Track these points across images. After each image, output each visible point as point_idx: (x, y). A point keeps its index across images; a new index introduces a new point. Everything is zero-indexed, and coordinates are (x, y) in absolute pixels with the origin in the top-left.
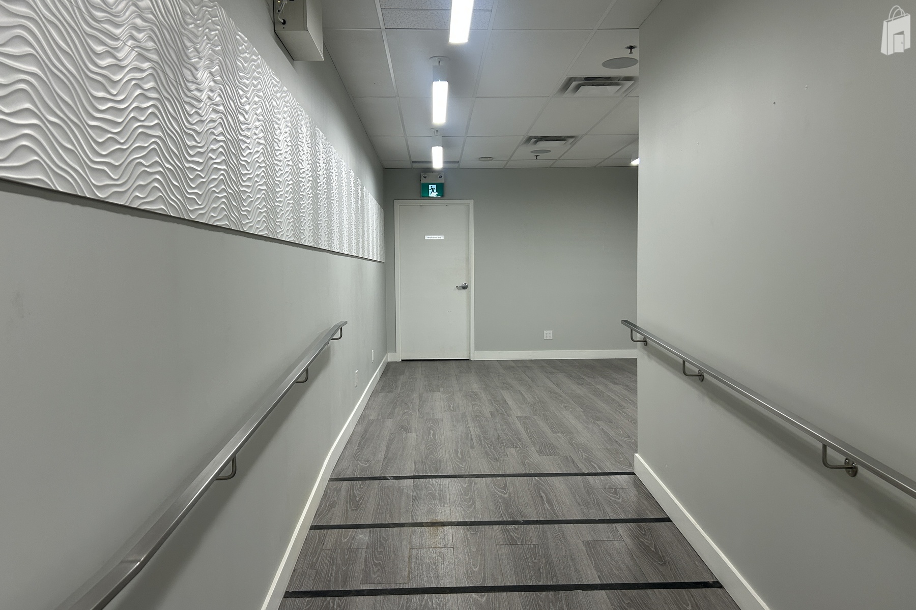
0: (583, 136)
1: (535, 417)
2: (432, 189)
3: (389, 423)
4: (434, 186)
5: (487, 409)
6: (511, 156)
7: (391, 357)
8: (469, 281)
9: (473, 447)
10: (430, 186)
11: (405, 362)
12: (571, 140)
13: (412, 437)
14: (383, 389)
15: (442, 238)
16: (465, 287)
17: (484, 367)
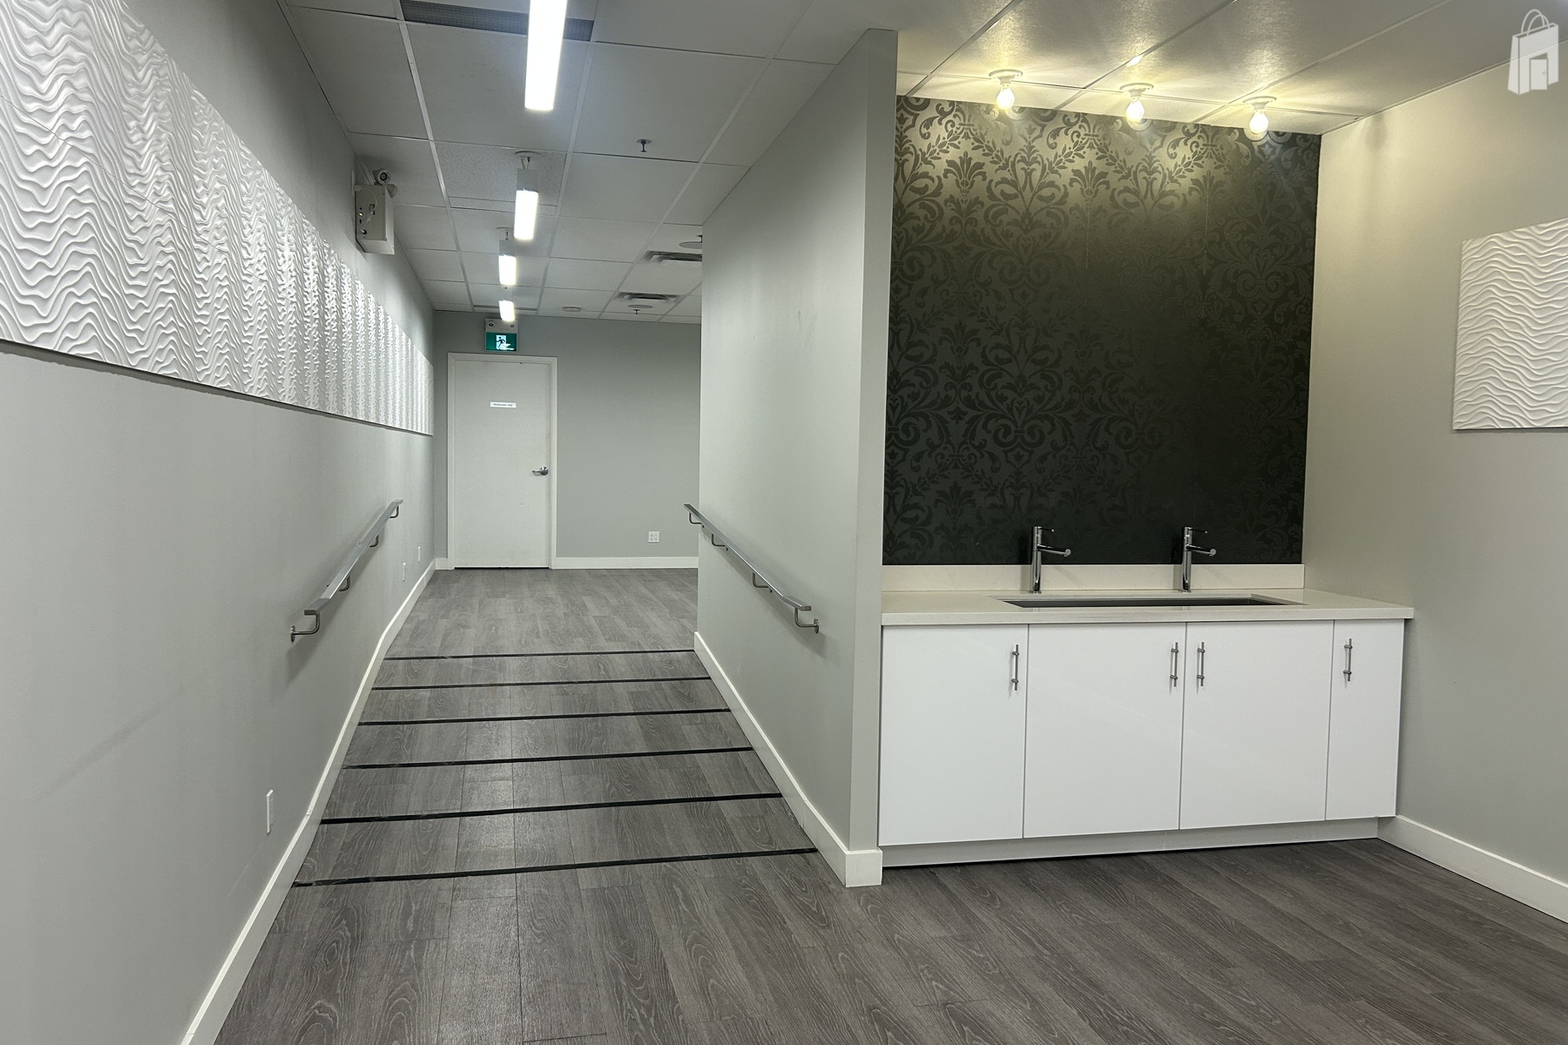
0: (685, 296)
1: (614, 617)
2: (501, 341)
3: (443, 624)
4: (504, 337)
5: (560, 610)
6: (605, 308)
7: (440, 564)
8: (550, 465)
9: (538, 637)
10: (498, 336)
11: (460, 571)
12: (673, 299)
13: (471, 632)
14: (432, 595)
15: (514, 406)
16: (544, 473)
17: (567, 575)
